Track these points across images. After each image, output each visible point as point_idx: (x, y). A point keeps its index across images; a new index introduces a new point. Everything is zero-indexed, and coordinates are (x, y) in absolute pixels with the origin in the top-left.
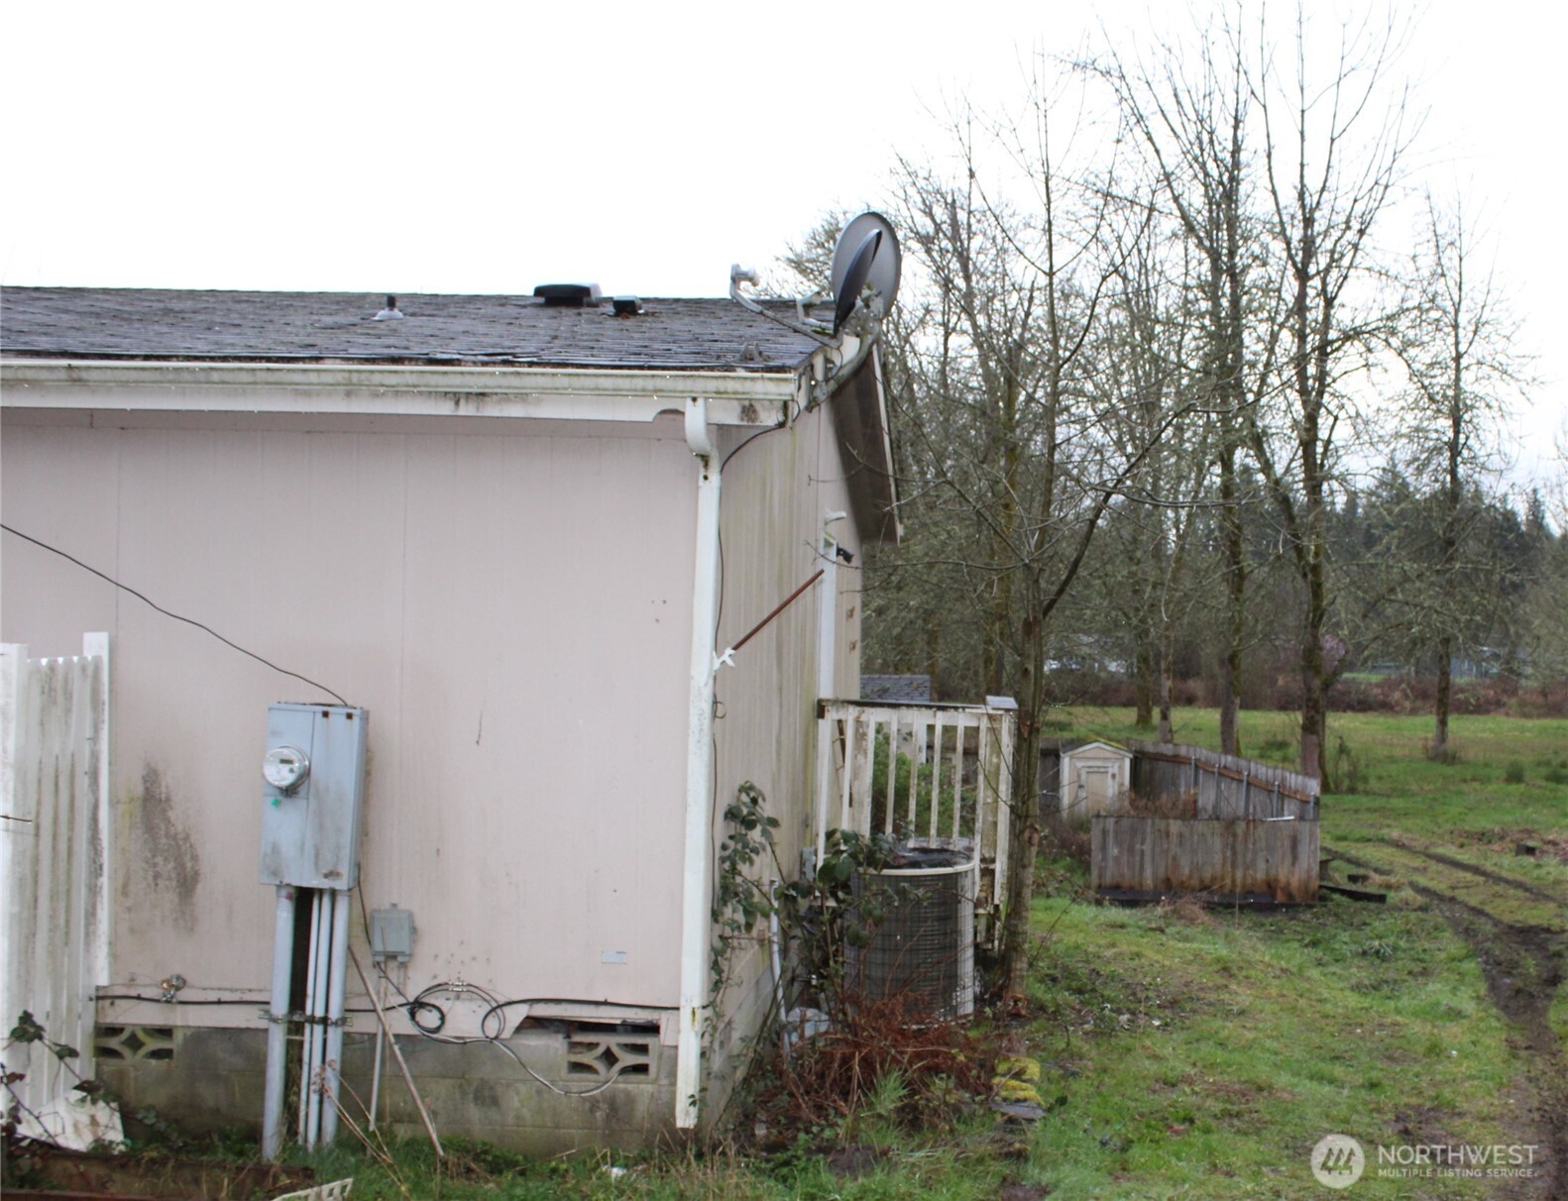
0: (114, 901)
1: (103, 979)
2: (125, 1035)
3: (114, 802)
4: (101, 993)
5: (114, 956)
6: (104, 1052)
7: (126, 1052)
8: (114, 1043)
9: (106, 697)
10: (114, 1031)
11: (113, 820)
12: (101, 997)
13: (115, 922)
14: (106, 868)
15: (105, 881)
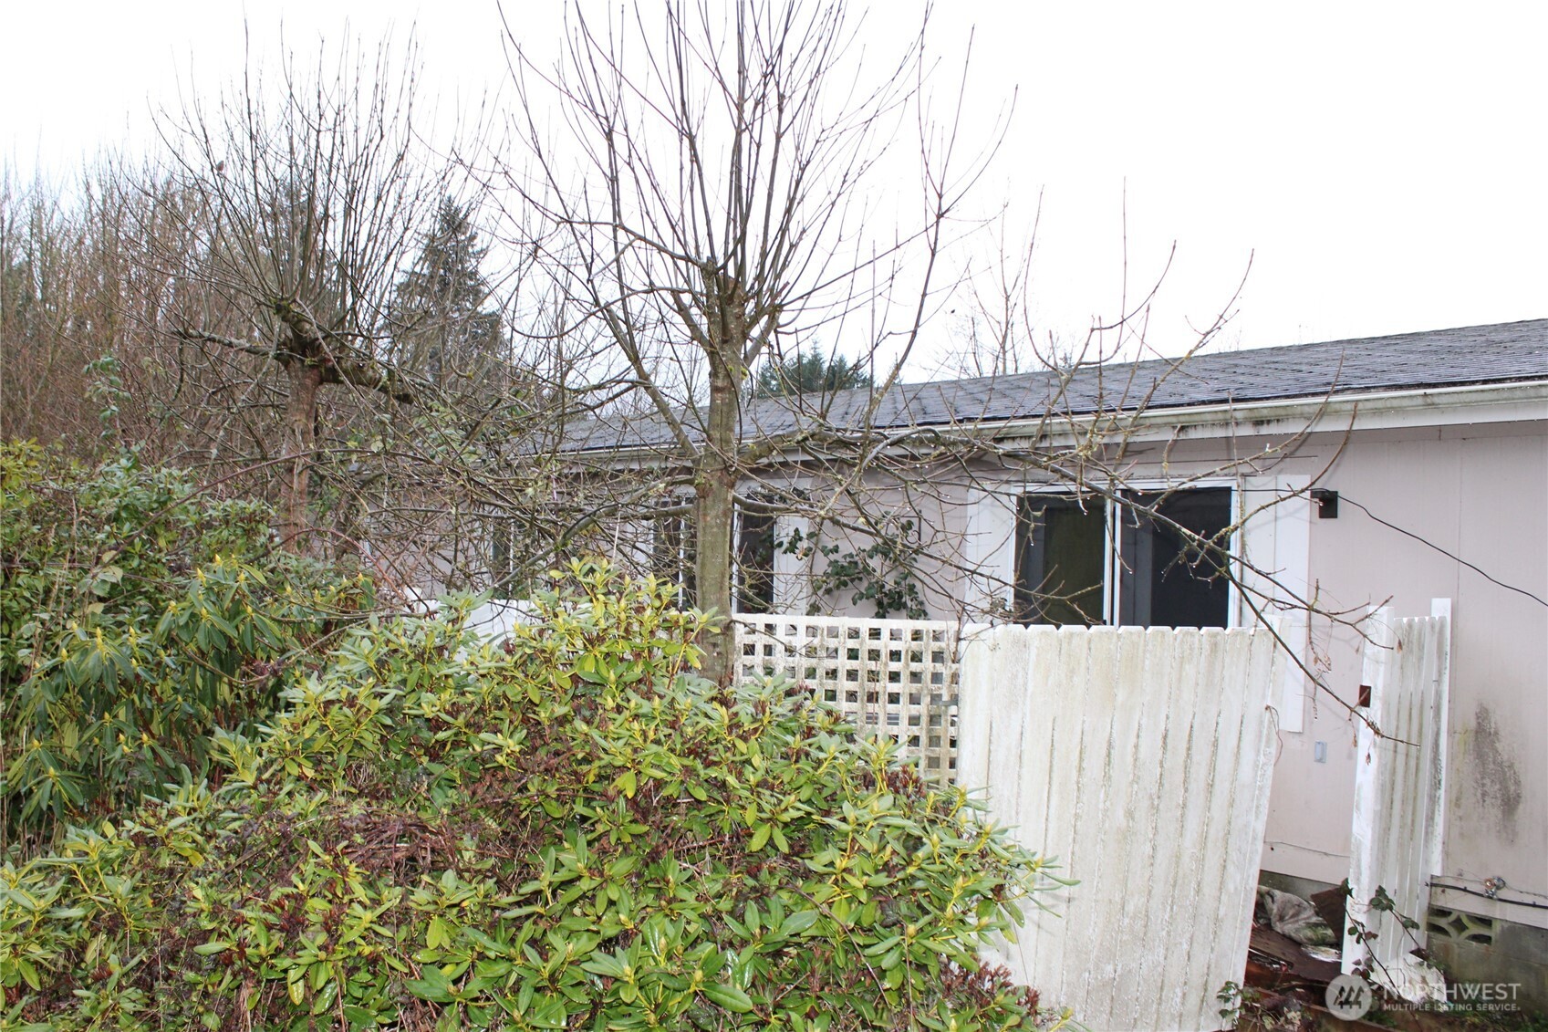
0: (1448, 810)
1: (1437, 871)
2: (1452, 918)
3: (1451, 732)
4: (1435, 881)
5: (1446, 854)
6: (1433, 928)
7: (1451, 930)
8: (1443, 922)
9: (1448, 649)
10: (1444, 913)
11: (1451, 746)
12: (1434, 884)
13: (1448, 826)
14: (1443, 783)
15: (1442, 793)
